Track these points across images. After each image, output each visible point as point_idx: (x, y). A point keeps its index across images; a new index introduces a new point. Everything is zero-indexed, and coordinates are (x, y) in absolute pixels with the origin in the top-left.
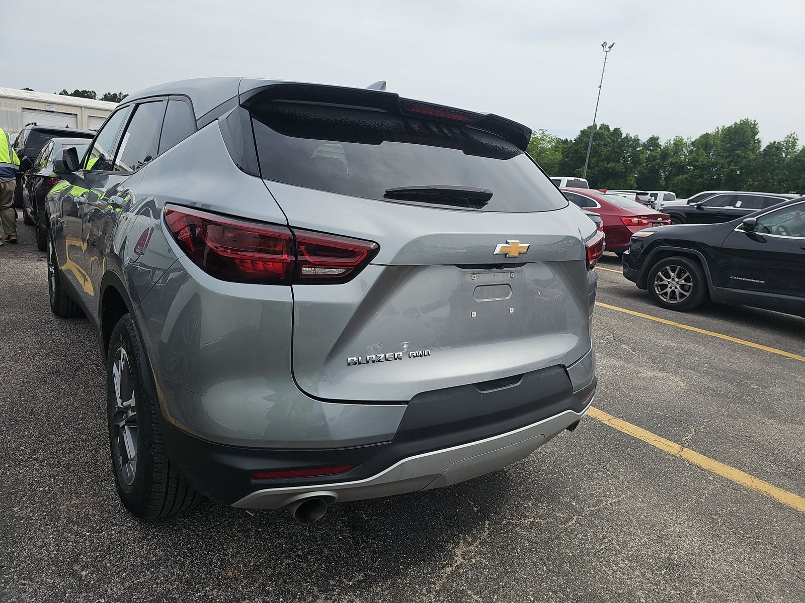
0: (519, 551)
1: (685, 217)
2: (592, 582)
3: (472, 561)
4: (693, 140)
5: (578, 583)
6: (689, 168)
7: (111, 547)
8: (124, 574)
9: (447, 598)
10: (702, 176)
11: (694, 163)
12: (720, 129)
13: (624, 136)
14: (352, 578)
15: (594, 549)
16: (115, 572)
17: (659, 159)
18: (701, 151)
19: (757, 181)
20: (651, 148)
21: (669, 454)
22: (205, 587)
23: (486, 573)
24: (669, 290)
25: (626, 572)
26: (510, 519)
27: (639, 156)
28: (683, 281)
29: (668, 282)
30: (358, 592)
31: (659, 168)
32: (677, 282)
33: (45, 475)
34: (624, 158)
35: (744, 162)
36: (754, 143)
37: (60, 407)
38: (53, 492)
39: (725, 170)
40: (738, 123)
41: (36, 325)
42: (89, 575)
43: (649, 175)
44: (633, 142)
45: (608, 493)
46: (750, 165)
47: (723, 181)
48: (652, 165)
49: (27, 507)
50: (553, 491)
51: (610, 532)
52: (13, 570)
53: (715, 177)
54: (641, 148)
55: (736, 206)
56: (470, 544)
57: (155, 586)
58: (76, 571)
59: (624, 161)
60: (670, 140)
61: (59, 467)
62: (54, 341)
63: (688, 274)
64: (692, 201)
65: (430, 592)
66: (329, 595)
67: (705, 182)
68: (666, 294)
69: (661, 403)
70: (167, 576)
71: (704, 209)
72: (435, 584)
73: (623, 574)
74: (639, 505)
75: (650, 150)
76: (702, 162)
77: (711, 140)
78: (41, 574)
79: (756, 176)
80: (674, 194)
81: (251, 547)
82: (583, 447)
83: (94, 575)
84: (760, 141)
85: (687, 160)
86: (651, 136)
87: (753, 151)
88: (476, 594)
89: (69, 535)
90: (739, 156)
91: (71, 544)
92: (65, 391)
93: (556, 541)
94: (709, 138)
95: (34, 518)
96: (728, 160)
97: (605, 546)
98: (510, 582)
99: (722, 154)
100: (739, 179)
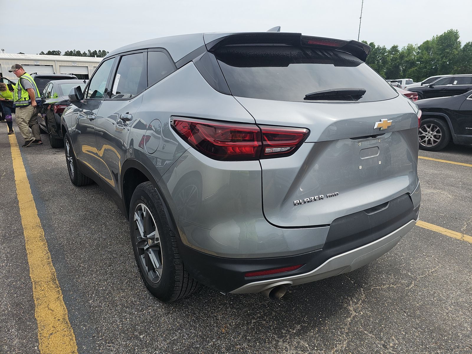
0: (387, 305)
1: (423, 93)
2: (436, 321)
3: (361, 313)
4: (419, 45)
5: (428, 322)
6: (417, 63)
7: (151, 319)
8: (164, 335)
9: (354, 336)
10: (426, 67)
11: (420, 60)
12: (435, 37)
13: (376, 47)
14: (294, 328)
15: (431, 300)
16: (159, 334)
17: (399, 59)
18: (425, 52)
19: (460, 67)
20: (394, 53)
21: (456, 239)
22: (213, 340)
23: (372, 320)
24: (426, 139)
25: (454, 313)
26: (375, 286)
27: (386, 58)
28: (436, 133)
29: (426, 134)
30: (300, 336)
31: (399, 65)
32: (431, 134)
33: (100, 280)
34: (377, 60)
35: (451, 56)
36: (457, 44)
37: (95, 239)
38: (108, 290)
39: (439, 62)
40: (446, 32)
41: (66, 192)
42: (145, 337)
43: (393, 70)
44: (382, 50)
45: (428, 266)
46: (455, 58)
47: (439, 69)
48: (395, 64)
49: (96, 300)
50: (395, 268)
51: (437, 290)
52: (101, 338)
53: (434, 67)
54: (387, 53)
55: (454, 84)
56: (356, 303)
57: (184, 341)
58: (137, 336)
59: (378, 63)
60: (405, 47)
61: (107, 275)
62: (79, 201)
63: (438, 128)
64: (424, 83)
65: (343, 334)
66: (284, 339)
67: (428, 71)
68: (425, 142)
69: (441, 208)
70: (189, 334)
71: (434, 88)
72: (344, 329)
73: (453, 314)
74: (449, 272)
75: (393, 54)
76: (425, 59)
77: (430, 45)
78: (118, 339)
79: (459, 64)
80: (412, 80)
81: (230, 314)
82: (404, 240)
83: (148, 337)
84: (460, 42)
85: (416, 58)
86: (393, 46)
87: (456, 49)
88: (370, 333)
89: (126, 314)
90: (448, 53)
91: (128, 319)
92: (95, 230)
93: (406, 298)
94: (429, 43)
95: (102, 306)
96: (441, 56)
97: (436, 298)
98: (388, 324)
99: (437, 52)
100: (448, 67)
